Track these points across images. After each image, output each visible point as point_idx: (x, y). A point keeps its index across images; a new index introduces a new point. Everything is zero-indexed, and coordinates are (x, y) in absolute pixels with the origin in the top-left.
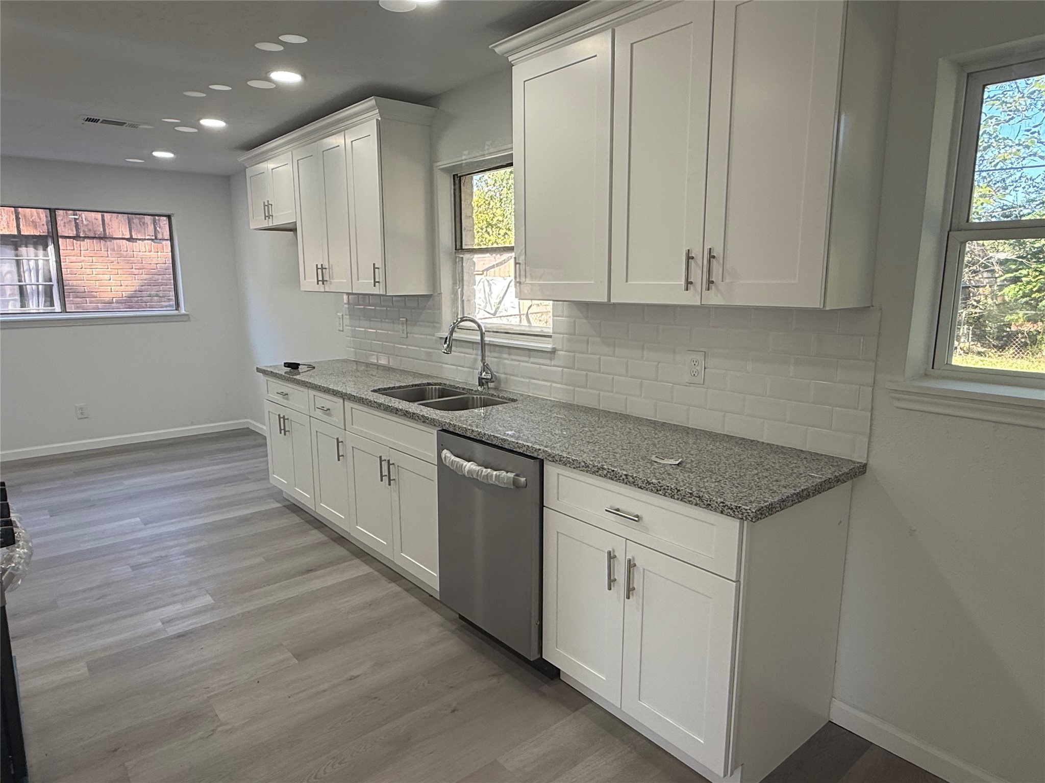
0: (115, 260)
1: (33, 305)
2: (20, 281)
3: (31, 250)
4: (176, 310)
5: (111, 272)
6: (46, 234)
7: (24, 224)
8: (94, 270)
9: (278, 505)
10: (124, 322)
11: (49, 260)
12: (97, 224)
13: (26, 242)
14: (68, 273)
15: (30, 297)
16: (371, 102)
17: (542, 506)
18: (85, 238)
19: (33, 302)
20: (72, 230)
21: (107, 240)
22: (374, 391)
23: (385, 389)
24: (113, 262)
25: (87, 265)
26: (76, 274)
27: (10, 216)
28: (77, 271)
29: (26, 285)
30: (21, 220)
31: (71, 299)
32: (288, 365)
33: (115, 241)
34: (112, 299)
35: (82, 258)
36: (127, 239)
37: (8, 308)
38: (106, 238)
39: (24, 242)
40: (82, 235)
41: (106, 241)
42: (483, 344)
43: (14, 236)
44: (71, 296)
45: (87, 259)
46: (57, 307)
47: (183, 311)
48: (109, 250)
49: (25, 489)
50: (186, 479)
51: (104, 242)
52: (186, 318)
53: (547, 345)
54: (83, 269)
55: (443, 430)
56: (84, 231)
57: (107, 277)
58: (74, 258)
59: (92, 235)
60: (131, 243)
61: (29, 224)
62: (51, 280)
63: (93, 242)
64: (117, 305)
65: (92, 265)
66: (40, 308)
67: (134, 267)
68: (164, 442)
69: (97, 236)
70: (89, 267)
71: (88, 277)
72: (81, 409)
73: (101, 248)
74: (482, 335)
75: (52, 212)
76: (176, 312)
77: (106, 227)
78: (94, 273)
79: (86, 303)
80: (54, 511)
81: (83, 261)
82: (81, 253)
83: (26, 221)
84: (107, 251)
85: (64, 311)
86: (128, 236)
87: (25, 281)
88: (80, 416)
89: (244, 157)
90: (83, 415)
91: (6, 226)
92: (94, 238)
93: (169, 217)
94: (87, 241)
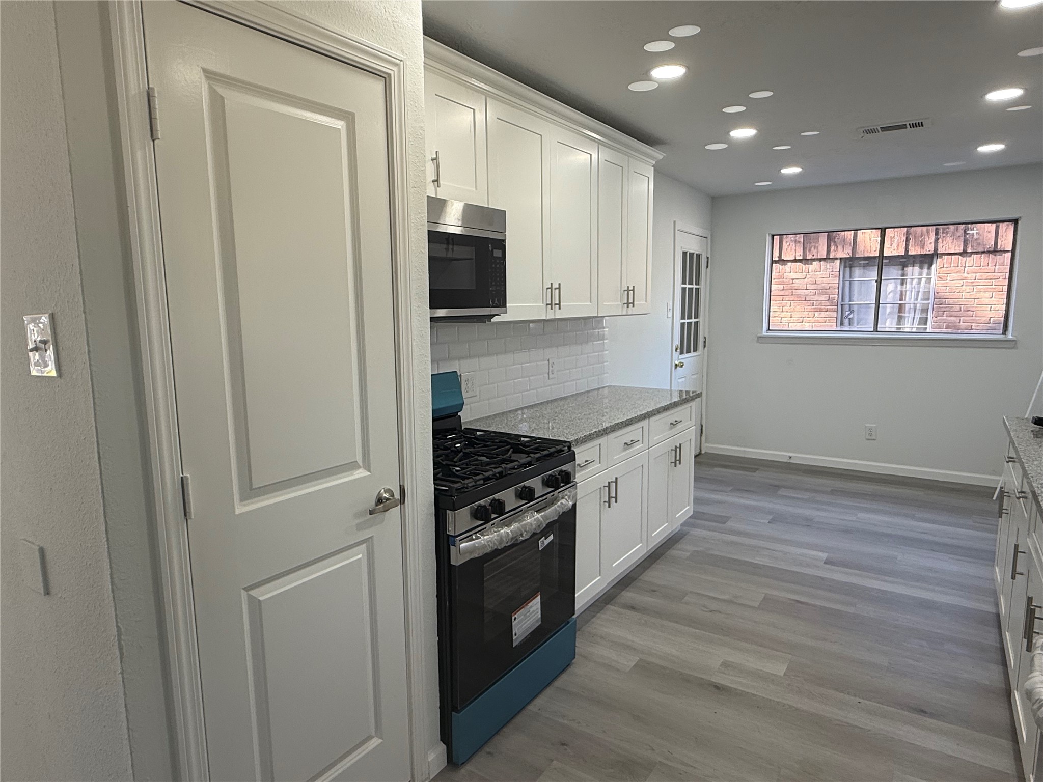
0: (1002, 276)
1: (908, 322)
2: (901, 300)
3: (917, 269)
4: (1003, 334)
5: (995, 289)
6: (932, 252)
7: (913, 244)
8: (975, 287)
10: (977, 346)
11: (931, 278)
12: (989, 236)
13: (914, 261)
14: (947, 291)
15: (907, 315)
18: (972, 253)
19: (908, 320)
20: (960, 246)
21: (997, 254)
24: (999, 278)
25: (969, 282)
26: (955, 292)
27: (901, 238)
28: (956, 289)
29: (905, 304)
30: (911, 241)
31: (945, 318)
34: (990, 319)
35: (965, 275)
37: (885, 324)
38: (997, 251)
39: (911, 262)
41: (995, 255)
43: (902, 257)
44: (945, 315)
45: (969, 276)
47: (1010, 336)
48: (997, 264)
49: (782, 492)
50: (922, 533)
51: (993, 256)
52: (1012, 344)
54: (964, 287)
56: (972, 246)
57: (988, 295)
58: (956, 276)
59: (981, 249)
61: (918, 244)
62: (929, 299)
63: (981, 257)
65: (974, 282)
66: (914, 326)
68: (946, 485)
69: (986, 250)
70: (971, 284)
71: (967, 295)
72: (870, 429)
73: (988, 264)
75: (883, 231)
76: (1003, 337)
77: (999, 240)
78: (975, 290)
79: (960, 323)
80: (777, 519)
81: (965, 278)
82: (964, 270)
83: (915, 241)
84: (995, 266)
87: (905, 300)
88: (868, 437)
90: (871, 436)
91: (895, 248)
92: (983, 252)
93: (1015, 222)
94: (974, 256)
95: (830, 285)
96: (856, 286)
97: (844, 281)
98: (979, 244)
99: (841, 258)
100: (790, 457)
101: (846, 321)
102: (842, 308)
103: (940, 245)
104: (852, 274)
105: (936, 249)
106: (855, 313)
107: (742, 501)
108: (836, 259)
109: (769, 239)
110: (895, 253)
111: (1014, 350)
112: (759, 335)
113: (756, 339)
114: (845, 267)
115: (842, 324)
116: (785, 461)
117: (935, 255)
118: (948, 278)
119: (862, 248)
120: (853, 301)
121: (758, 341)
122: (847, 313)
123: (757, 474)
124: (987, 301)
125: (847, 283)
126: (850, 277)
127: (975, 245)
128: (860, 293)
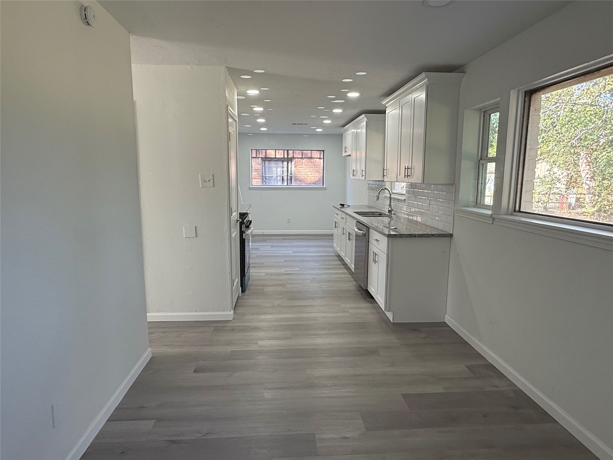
2: (283, 175)
6: (292, 157)
9: (334, 254)
11: (292, 166)
13: (286, 160)
15: (285, 180)
16: (363, 116)
17: (369, 242)
18: (304, 158)
20: (300, 155)
22: (355, 212)
23: (357, 212)
32: (341, 205)
33: (314, 159)
35: (303, 166)
36: (319, 158)
38: (312, 158)
40: (304, 157)
42: (391, 198)
43: (282, 158)
46: (286, 184)
47: (324, 186)
49: (267, 241)
51: (311, 160)
52: (325, 189)
53: (403, 198)
54: (303, 170)
55: (358, 222)
56: (304, 156)
57: (310, 173)
58: (300, 166)
59: (307, 157)
60: (320, 160)
62: (292, 175)
63: (307, 160)
64: (313, 185)
65: (305, 169)
67: (320, 169)
71: (304, 173)
72: (289, 219)
73: (309, 162)
74: (390, 195)
76: (322, 187)
78: (306, 172)
81: (303, 167)
82: (302, 164)
84: (311, 163)
85: (288, 185)
86: (319, 157)
88: (288, 222)
89: (342, 130)
91: (280, 154)
92: (308, 158)
93: (323, 151)
94: (305, 159)
95: (258, 168)
96: (267, 168)
97: (263, 166)
98: (306, 155)
99: (261, 158)
100: (263, 232)
101: (264, 183)
102: (263, 178)
103: (294, 155)
104: (265, 164)
105: (293, 156)
106: (267, 180)
107: (258, 244)
108: (260, 157)
109: (251, 150)
110: (280, 157)
111: (326, 191)
112: (250, 187)
113: (248, 188)
114: (263, 161)
115: (263, 183)
116: (261, 234)
117: (293, 158)
118: (298, 167)
119: (269, 154)
120: (266, 175)
121: (249, 189)
122: (265, 180)
123: (255, 238)
124: (310, 175)
125: (264, 167)
126: (265, 165)
127: (305, 155)
128: (269, 172)
